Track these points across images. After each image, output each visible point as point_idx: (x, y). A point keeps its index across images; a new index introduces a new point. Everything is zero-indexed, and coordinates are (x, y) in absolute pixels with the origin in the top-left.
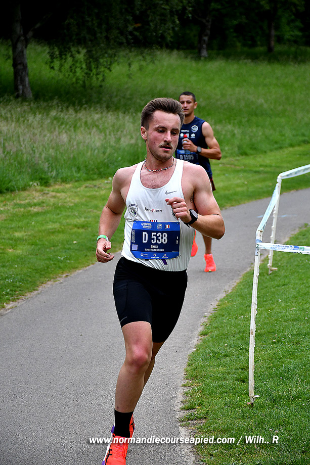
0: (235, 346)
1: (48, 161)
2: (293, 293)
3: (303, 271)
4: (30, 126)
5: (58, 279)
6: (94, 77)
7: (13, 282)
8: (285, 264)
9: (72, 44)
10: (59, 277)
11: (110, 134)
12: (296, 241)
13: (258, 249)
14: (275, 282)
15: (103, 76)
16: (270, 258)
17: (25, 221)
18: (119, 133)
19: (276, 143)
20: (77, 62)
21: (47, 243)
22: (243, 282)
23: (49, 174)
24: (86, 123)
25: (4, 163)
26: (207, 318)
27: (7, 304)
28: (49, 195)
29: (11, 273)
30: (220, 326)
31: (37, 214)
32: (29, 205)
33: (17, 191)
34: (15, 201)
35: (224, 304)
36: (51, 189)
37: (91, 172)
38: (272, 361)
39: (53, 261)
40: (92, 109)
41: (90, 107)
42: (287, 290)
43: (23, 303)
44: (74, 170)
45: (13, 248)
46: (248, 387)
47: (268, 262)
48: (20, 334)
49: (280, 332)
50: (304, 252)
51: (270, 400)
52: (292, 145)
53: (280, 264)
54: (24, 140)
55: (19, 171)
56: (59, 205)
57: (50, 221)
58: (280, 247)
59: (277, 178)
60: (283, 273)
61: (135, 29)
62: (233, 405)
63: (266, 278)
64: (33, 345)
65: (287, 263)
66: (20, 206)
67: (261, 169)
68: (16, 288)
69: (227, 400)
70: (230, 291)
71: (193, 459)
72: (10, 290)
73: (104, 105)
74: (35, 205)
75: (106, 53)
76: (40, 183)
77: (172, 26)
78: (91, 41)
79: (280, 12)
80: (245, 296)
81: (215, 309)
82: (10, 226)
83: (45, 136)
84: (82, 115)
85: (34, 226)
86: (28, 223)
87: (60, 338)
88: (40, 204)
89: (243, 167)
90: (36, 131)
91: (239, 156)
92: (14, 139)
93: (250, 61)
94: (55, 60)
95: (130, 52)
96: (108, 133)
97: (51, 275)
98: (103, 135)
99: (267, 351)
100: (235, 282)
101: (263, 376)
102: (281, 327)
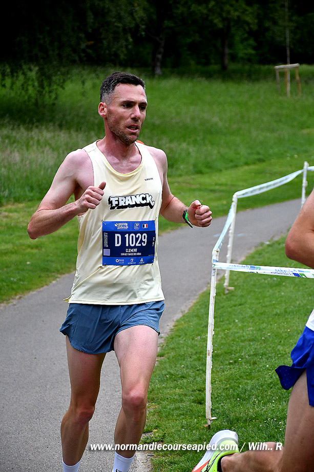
0: (192, 367)
2: (250, 312)
3: (259, 290)
5: (11, 301)
6: (47, 94)
8: (242, 284)
9: (23, 61)
10: (13, 299)
12: (252, 260)
13: (214, 269)
14: (232, 302)
15: (56, 94)
16: (226, 277)
19: (232, 161)
20: (29, 79)
22: (199, 302)
23: (2, 193)
24: (38, 141)
26: (163, 339)
28: (1, 215)
30: (176, 347)
35: (181, 325)
36: (4, 208)
38: (229, 382)
39: (5, 282)
41: (42, 126)
42: (244, 309)
44: (27, 189)
46: (205, 409)
47: (224, 282)
49: (237, 353)
50: (260, 272)
51: (227, 422)
52: (247, 164)
53: (236, 284)
56: (12, 225)
57: (3, 241)
58: (236, 267)
59: (232, 197)
60: (239, 293)
61: (88, 47)
62: (190, 428)
63: (223, 298)
65: (244, 282)
67: (217, 187)
69: (184, 422)
70: (186, 311)
73: (57, 123)
75: (59, 70)
77: (124, 43)
78: (43, 58)
79: (233, 30)
81: (172, 329)
84: (35, 133)
89: (198, 186)
91: (194, 174)
93: (204, 79)
94: (6, 78)
95: (84, 69)
96: (61, 152)
97: (4, 297)
98: (56, 153)
99: (224, 372)
100: (192, 302)
101: (220, 397)
102: (238, 347)
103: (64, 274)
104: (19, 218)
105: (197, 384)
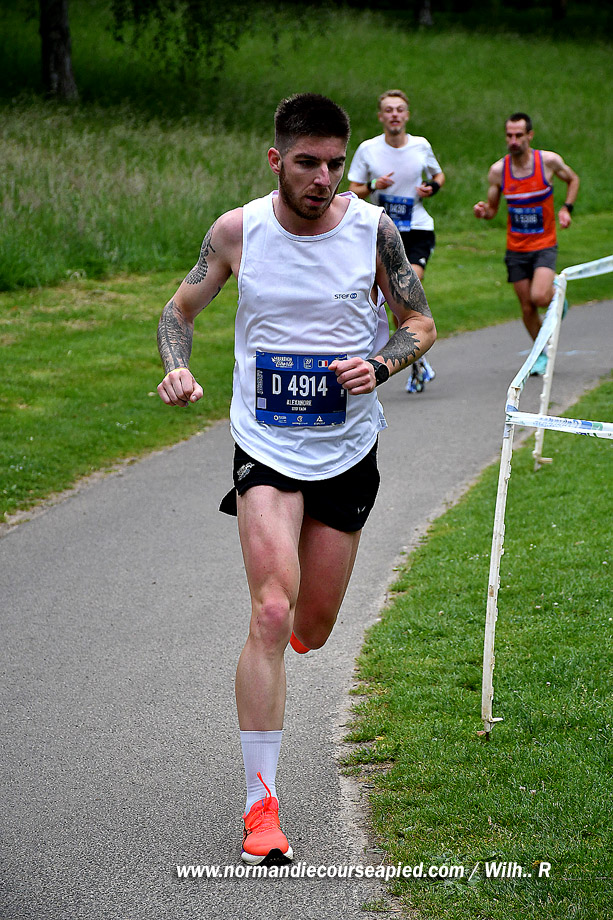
0: (459, 616)
1: (104, 228)
2: (581, 510)
3: (603, 466)
4: (69, 155)
5: (115, 467)
6: (203, 60)
7: (24, 470)
8: (568, 451)
10: (117, 463)
11: (229, 178)
12: (592, 408)
13: (510, 425)
14: (547, 486)
15: (222, 58)
16: (538, 438)
17: (55, 348)
18: (248, 176)
20: (168, 28)
21: (95, 394)
22: (482, 485)
23: (105, 254)
24: (182, 153)
25: (15, 231)
26: (406, 556)
27: (10, 514)
28: (103, 298)
29: (21, 453)
30: (431, 573)
31: (79, 335)
32: (64, 316)
33: (40, 288)
34: (35, 307)
35: (442, 529)
36: (109, 284)
37: (189, 254)
38: (532, 649)
39: (105, 430)
40: (197, 125)
41: (193, 123)
42: (570, 503)
43: (42, 513)
44: (155, 248)
45: (27, 402)
46: (480, 700)
47: (534, 446)
48: (32, 577)
49: (551, 590)
50: (601, 434)
51: (525, 728)
53: (557, 451)
54: (57, 185)
55: (45, 246)
56: (124, 317)
57: (104, 349)
60: (562, 469)
62: (448, 736)
63: (529, 479)
64: (57, 600)
65: (573, 448)
66: (44, 317)
68: (29, 483)
69: (439, 724)
70: (455, 503)
71: (364, 842)
72: (18, 487)
73: (222, 119)
74: (75, 316)
75: (228, 11)
76: (88, 272)
80: (482, 513)
81: (424, 538)
82: (23, 357)
83: (99, 177)
84: (176, 137)
85: (72, 359)
86: (59, 352)
87: (111, 587)
88: (86, 314)
89: (492, 252)
90: (81, 167)
91: (486, 229)
92: (37, 181)
94: (125, 23)
95: (277, 10)
96: (226, 175)
97: (101, 460)
98: (215, 178)
99: (522, 628)
100: (467, 484)
101: (511, 678)
102: (554, 579)
103: (219, 419)
104: (137, 305)
105: (467, 649)
